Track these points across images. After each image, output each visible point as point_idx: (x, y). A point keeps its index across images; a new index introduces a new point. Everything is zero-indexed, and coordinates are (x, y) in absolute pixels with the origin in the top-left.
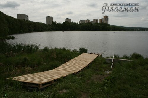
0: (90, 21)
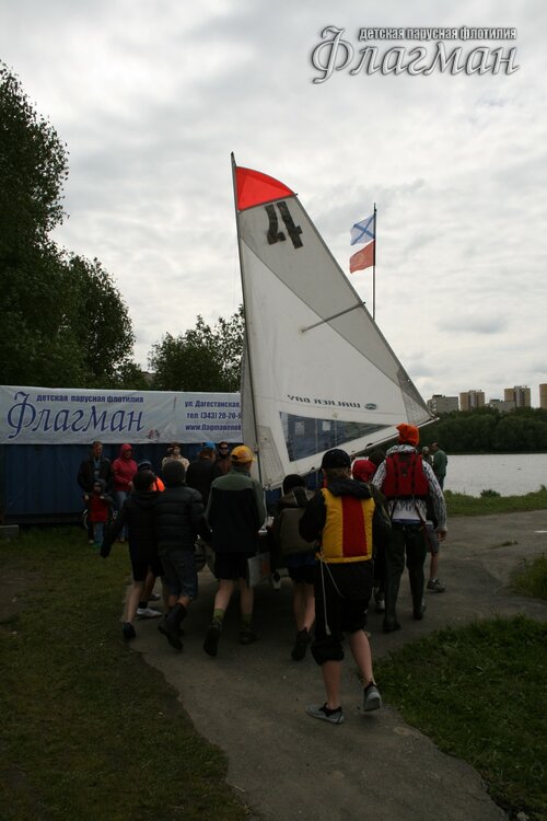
0: (487, 402)
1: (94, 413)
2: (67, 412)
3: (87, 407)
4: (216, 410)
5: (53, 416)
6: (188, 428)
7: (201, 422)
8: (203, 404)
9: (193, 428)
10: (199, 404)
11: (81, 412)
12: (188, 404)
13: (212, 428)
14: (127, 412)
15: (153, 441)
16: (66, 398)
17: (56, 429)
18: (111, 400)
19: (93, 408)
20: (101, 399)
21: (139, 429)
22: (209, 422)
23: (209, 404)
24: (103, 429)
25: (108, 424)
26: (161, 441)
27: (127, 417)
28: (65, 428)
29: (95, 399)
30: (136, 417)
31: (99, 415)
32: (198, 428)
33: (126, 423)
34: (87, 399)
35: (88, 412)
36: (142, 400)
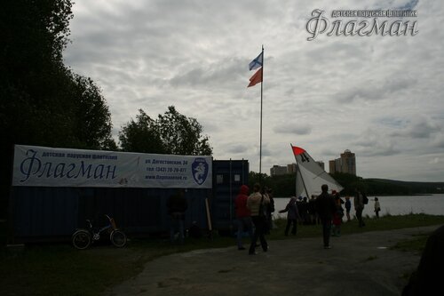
1: (83, 166)
2: (64, 164)
3: (78, 162)
4: (166, 166)
5: (53, 167)
6: (147, 177)
7: (155, 173)
8: (157, 162)
9: (150, 177)
10: (155, 162)
11: (74, 165)
12: (148, 161)
13: (163, 178)
14: (106, 165)
15: (123, 186)
16: (64, 155)
17: (55, 176)
18: (95, 157)
19: (82, 162)
20: (87, 156)
21: (113, 177)
22: (161, 174)
23: (161, 162)
24: (88, 177)
25: (92, 173)
26: (128, 186)
27: (106, 169)
28: (62, 176)
29: (84, 156)
30: (111, 170)
31: (86, 167)
32: (154, 177)
33: (104, 174)
34: (78, 156)
35: (78, 165)
36: (116, 158)
